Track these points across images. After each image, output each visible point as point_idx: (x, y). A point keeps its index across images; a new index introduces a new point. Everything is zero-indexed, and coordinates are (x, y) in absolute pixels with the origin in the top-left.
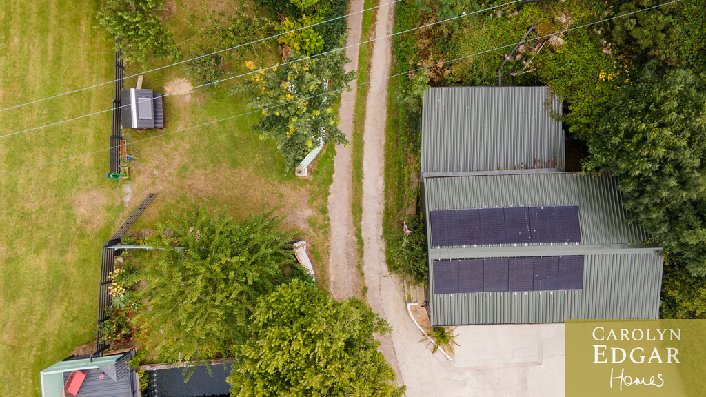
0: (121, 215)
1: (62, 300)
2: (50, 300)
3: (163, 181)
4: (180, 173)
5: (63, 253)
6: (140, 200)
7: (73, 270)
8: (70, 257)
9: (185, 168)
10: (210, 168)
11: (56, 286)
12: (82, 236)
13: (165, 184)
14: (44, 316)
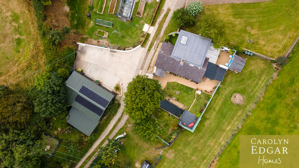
0: (165, 149)
1: (187, 141)
2: (190, 142)
3: (153, 150)
4: (149, 150)
5: (181, 150)
6: (160, 150)
7: (182, 145)
8: (181, 148)
9: (147, 150)
10: (142, 146)
11: (187, 144)
12: (176, 150)
13: (153, 149)
14: (193, 140)
